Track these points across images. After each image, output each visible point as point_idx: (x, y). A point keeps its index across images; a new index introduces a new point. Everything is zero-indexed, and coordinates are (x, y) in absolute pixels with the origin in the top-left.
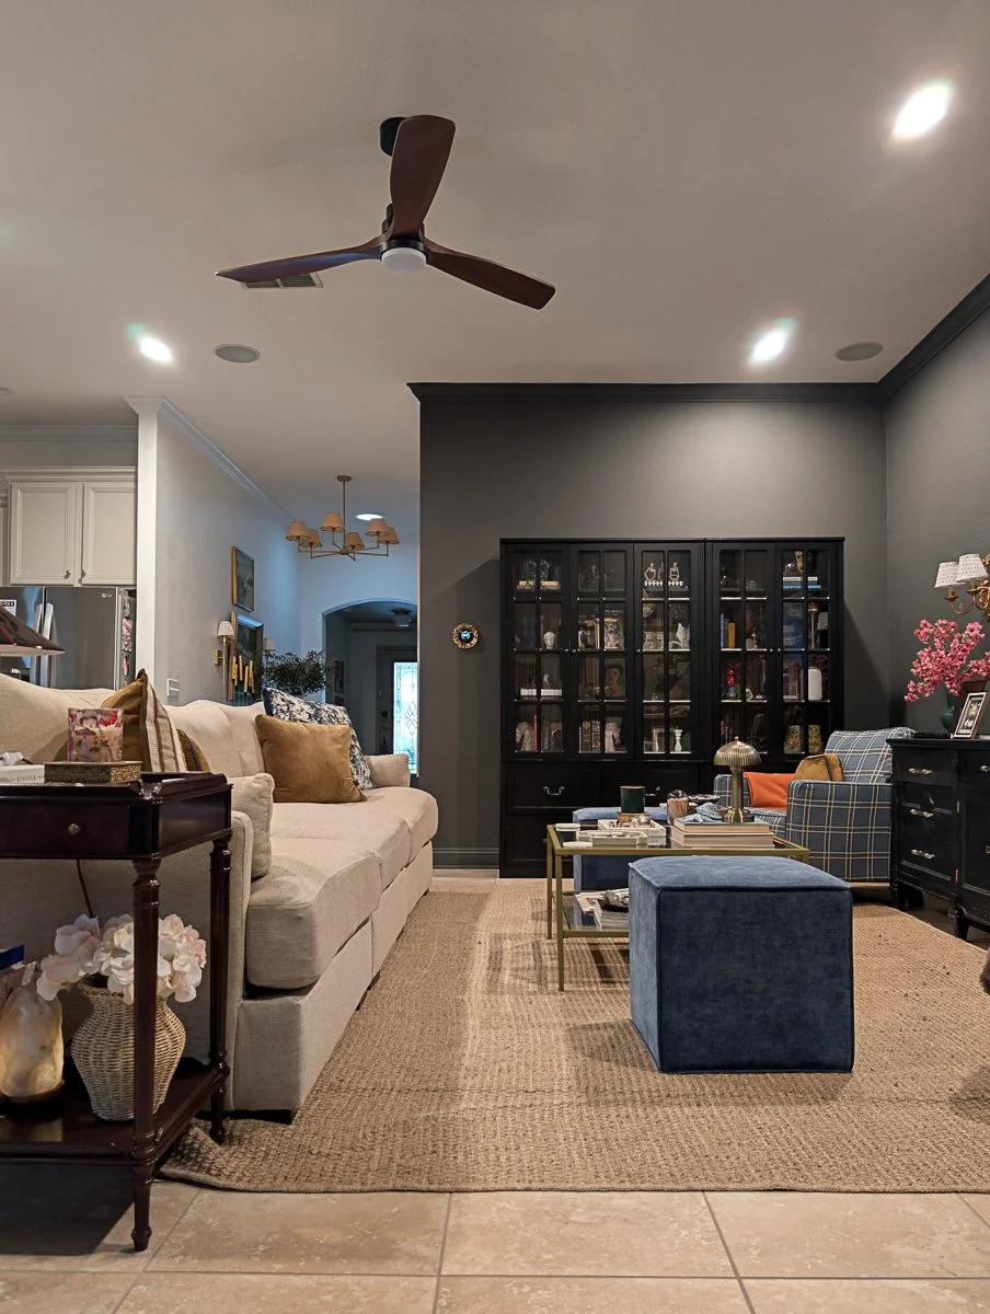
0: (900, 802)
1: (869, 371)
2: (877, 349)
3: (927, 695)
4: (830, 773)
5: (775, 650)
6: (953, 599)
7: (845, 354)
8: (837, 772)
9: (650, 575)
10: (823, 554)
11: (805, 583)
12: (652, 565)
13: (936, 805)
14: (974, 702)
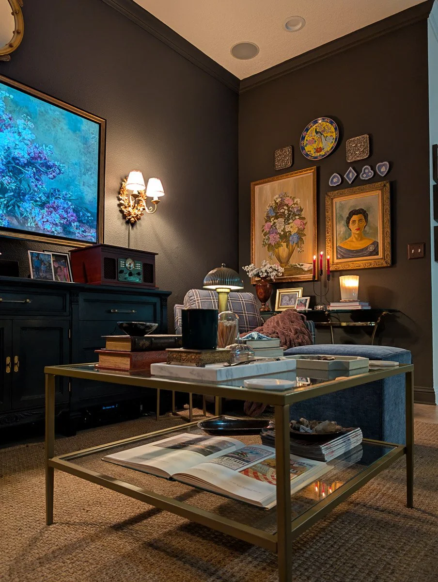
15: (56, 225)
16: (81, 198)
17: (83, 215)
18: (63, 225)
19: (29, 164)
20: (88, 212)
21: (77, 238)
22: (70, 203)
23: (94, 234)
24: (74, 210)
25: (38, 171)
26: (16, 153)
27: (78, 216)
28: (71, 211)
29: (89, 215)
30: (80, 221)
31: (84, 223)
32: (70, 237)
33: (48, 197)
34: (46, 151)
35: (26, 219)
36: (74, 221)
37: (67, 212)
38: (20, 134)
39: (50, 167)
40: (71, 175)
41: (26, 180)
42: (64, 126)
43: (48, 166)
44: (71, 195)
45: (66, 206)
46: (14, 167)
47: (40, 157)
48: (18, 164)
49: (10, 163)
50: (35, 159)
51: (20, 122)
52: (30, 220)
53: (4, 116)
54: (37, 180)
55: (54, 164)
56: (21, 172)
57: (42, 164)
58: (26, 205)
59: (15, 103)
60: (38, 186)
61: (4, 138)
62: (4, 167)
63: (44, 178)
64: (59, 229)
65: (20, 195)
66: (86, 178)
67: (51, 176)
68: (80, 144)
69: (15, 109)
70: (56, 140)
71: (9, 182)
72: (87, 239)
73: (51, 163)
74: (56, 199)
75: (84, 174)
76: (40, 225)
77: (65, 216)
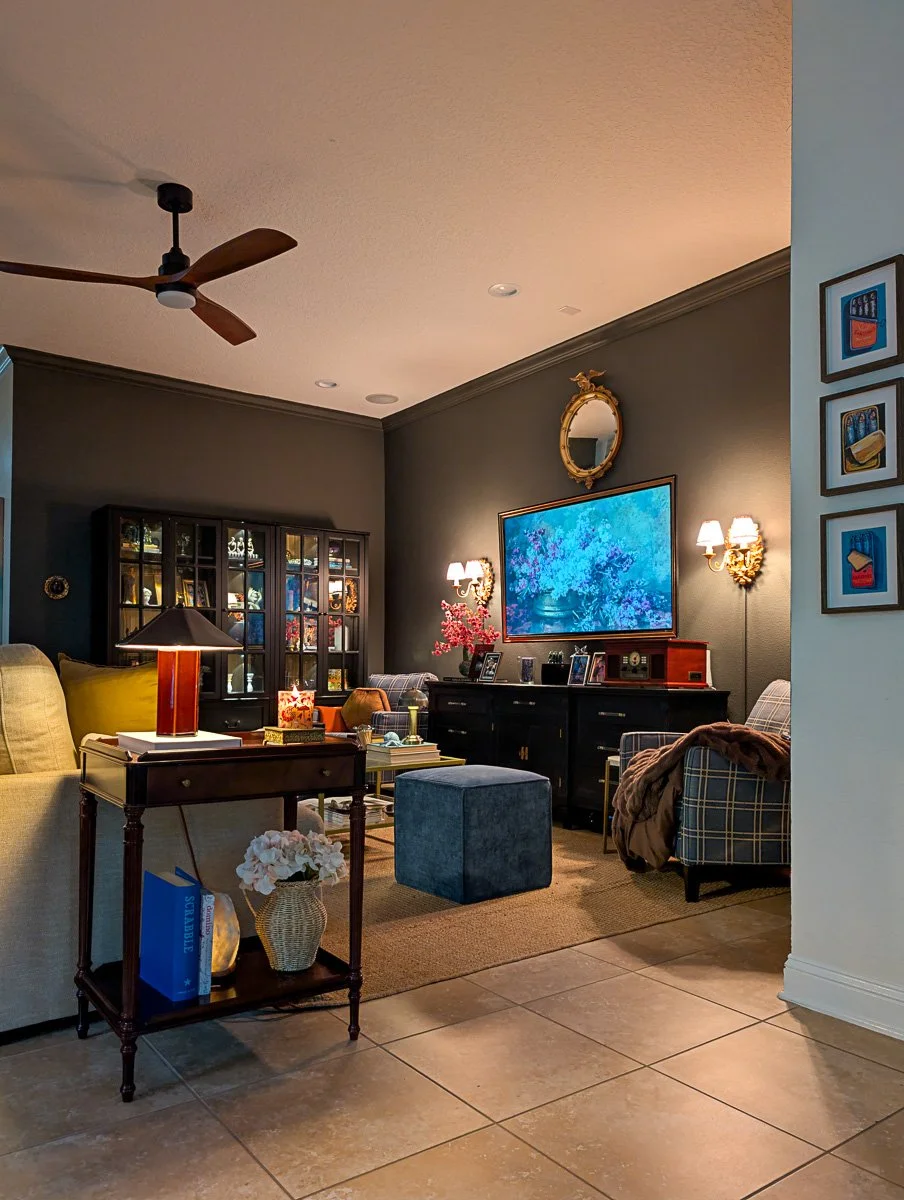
1: (380, 411)
3: (447, 651)
5: (324, 613)
6: (458, 588)
7: (372, 399)
9: (232, 548)
11: (344, 563)
12: (233, 539)
13: (469, 725)
14: (491, 658)
15: (632, 618)
16: (653, 582)
17: (657, 600)
18: (638, 618)
19: (609, 564)
20: (662, 594)
21: (651, 628)
22: (643, 591)
23: (670, 619)
24: (647, 597)
25: (615, 568)
26: (598, 561)
27: (651, 603)
28: (644, 599)
29: (663, 597)
30: (654, 608)
31: (657, 609)
32: (647, 628)
33: (623, 592)
34: (621, 545)
35: (607, 619)
36: (648, 609)
37: (640, 602)
38: (600, 540)
39: (624, 560)
40: (643, 559)
41: (607, 582)
42: (635, 510)
43: (622, 560)
44: (644, 581)
45: (639, 595)
46: (597, 573)
47: (616, 554)
48: (599, 570)
49: (594, 571)
50: (612, 557)
51: (600, 529)
52: (610, 620)
53: (590, 531)
54: (614, 578)
55: (628, 556)
56: (602, 576)
57: (617, 561)
58: (607, 606)
59: (596, 513)
60: (616, 584)
61: (589, 551)
62: (590, 577)
63: (620, 573)
64: (635, 622)
65: (602, 598)
66: (658, 556)
67: (625, 569)
68: (651, 520)
69: (596, 519)
70: (628, 529)
71: (594, 589)
72: (663, 626)
73: (625, 556)
74: (631, 591)
75: (656, 552)
76: (618, 622)
77: (639, 606)
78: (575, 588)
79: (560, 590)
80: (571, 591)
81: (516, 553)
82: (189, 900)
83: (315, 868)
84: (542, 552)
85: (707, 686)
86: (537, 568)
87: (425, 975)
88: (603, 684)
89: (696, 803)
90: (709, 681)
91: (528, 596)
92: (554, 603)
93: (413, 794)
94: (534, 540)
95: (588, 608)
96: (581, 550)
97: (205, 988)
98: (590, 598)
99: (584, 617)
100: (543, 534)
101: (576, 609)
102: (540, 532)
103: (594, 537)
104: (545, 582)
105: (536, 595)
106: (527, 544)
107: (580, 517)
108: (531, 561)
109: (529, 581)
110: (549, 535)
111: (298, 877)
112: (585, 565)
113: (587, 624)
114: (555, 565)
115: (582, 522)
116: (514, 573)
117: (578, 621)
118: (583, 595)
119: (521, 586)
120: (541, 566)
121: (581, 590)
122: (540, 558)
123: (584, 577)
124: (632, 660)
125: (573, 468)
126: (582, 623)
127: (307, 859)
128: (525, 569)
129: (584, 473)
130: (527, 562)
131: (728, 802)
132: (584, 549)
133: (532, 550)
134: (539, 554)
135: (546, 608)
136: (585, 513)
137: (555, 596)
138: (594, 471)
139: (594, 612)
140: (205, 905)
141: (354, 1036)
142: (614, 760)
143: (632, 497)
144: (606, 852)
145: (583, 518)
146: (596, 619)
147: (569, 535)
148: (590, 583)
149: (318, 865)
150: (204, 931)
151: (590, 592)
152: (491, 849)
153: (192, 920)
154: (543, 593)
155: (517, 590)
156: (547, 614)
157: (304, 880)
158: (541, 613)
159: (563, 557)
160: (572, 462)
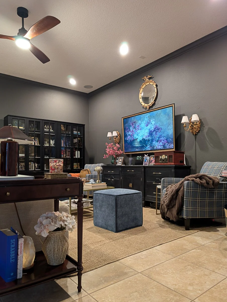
0: (104, 177)
1: (88, 91)
2: (92, 87)
3: (107, 157)
4: (89, 173)
5: (72, 147)
6: (110, 139)
7: (86, 87)
8: (90, 172)
9: (45, 128)
10: (81, 127)
11: (78, 133)
12: (46, 126)
13: (114, 178)
14: (120, 159)
15: (161, 146)
16: (168, 135)
17: (169, 140)
18: (163, 145)
19: (154, 131)
20: (170, 138)
22: (165, 138)
24: (166, 139)
25: (156, 131)
26: (151, 130)
27: (167, 141)
28: (165, 140)
29: (171, 139)
31: (169, 143)
32: (166, 148)
33: (159, 138)
34: (158, 125)
36: (166, 143)
37: (164, 141)
38: (152, 124)
39: (159, 129)
40: (164, 129)
41: (154, 136)
42: (162, 114)
43: (158, 129)
44: (165, 135)
45: (164, 139)
46: (151, 133)
47: (156, 128)
48: (152, 132)
49: (150, 133)
50: (155, 128)
51: (152, 120)
52: (155, 146)
53: (149, 121)
54: (156, 134)
55: (160, 128)
56: (152, 134)
57: (157, 129)
58: (154, 143)
59: (150, 116)
60: (156, 136)
61: (149, 127)
62: (149, 135)
63: (158, 133)
64: (162, 147)
65: (152, 140)
66: (169, 127)
67: (159, 132)
68: (167, 117)
69: (150, 118)
70: (160, 120)
71: (150, 138)
72: (171, 148)
73: (159, 128)
74: (161, 138)
75: (169, 126)
76: (157, 147)
77: (164, 142)
78: (144, 138)
79: (140, 138)
80: (143, 139)
81: (127, 129)
82: (13, 241)
83: (64, 226)
84: (134, 128)
85: (185, 164)
86: (133, 133)
87: (105, 260)
88: (154, 165)
89: (188, 199)
90: (185, 163)
91: (131, 141)
92: (138, 142)
93: (99, 198)
94: (132, 125)
95: (148, 143)
96: (146, 127)
97: (20, 275)
98: (149, 140)
99: (147, 146)
100: (135, 123)
101: (145, 144)
102: (134, 122)
103: (150, 123)
104: (136, 136)
105: (133, 140)
106: (130, 126)
107: (146, 117)
108: (131, 131)
109: (131, 136)
110: (136, 123)
111: (58, 229)
112: (147, 131)
113: (148, 148)
114: (138, 131)
115: (146, 119)
116: (126, 134)
117: (145, 147)
118: (147, 140)
119: (129, 138)
120: (134, 132)
121: (146, 138)
122: (134, 130)
123: (147, 134)
124: (163, 157)
125: (143, 104)
126: (147, 148)
127: (61, 223)
128: (130, 133)
129: (146, 105)
130: (130, 131)
131: (198, 198)
132: (147, 126)
133: (132, 128)
134: (133, 129)
135: (136, 144)
136: (147, 116)
137: (138, 140)
138: (149, 104)
139: (150, 144)
140: (20, 242)
141: (79, 291)
142: (159, 187)
143: (161, 111)
144: (157, 214)
145: (147, 118)
146: (151, 146)
147: (142, 123)
148: (149, 136)
149: (66, 225)
150: (19, 253)
151: (149, 139)
152: (124, 215)
153: (14, 249)
154: (135, 140)
155: (128, 139)
156: (136, 146)
157: (60, 231)
158: (134, 146)
159: (141, 129)
160: (143, 102)
